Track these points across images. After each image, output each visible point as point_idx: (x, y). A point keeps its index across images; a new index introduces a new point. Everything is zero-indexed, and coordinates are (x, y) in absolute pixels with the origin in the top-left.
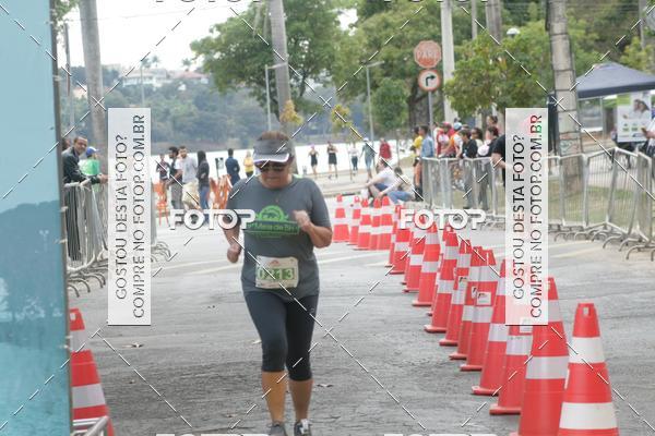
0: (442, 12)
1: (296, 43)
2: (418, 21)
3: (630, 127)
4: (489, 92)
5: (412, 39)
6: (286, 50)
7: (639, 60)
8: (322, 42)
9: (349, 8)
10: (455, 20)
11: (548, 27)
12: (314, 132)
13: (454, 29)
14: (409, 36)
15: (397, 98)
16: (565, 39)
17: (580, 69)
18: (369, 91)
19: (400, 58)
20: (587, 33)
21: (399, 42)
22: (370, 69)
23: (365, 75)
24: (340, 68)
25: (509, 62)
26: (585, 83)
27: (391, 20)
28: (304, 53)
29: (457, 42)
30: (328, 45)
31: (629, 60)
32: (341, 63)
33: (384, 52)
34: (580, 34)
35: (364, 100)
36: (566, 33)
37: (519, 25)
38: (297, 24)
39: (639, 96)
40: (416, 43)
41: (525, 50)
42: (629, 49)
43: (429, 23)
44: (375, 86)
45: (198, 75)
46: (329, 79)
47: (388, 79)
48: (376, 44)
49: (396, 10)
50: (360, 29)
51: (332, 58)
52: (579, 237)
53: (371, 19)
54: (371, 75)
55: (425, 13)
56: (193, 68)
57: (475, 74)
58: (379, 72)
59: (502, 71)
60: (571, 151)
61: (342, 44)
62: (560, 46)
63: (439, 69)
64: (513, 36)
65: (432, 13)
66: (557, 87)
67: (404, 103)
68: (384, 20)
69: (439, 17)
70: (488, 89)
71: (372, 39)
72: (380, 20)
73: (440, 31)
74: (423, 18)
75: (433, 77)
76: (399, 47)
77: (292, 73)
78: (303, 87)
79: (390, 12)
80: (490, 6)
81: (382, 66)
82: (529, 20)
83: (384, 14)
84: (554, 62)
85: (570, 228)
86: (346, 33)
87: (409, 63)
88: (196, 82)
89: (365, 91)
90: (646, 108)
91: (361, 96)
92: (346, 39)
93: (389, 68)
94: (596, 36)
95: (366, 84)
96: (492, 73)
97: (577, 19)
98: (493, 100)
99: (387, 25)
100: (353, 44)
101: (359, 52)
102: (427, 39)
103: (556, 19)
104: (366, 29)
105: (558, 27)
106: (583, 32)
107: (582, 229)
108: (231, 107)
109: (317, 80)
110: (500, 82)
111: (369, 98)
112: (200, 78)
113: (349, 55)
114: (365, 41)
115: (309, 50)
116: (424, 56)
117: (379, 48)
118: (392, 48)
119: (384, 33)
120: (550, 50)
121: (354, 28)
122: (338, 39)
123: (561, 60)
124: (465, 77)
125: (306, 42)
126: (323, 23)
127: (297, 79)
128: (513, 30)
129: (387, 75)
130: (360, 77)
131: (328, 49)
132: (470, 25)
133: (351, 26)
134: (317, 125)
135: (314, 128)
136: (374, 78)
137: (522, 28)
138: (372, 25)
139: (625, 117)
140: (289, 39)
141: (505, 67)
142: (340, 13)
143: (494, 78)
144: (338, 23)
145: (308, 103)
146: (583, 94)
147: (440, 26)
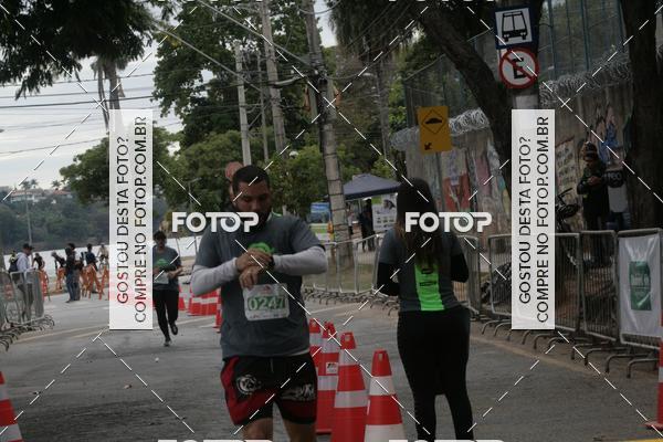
0: (243, 141)
2: (224, 148)
3: (382, 219)
4: (281, 197)
5: (221, 161)
7: (384, 171)
9: (174, 140)
10: (251, 147)
11: (322, 150)
13: (252, 153)
14: (218, 159)
16: (334, 158)
17: (346, 178)
19: (213, 176)
20: (346, 153)
21: (211, 164)
23: (187, 188)
25: (294, 177)
26: (350, 189)
27: (205, 148)
30: (160, 167)
31: (378, 172)
32: (169, 180)
33: (200, 172)
34: (341, 154)
36: (336, 154)
37: (298, 149)
39: (387, 197)
40: (224, 163)
41: (306, 167)
42: (377, 164)
43: (233, 149)
47: (205, 191)
48: (194, 166)
49: (208, 141)
50: (183, 155)
51: (164, 177)
52: (352, 301)
53: (191, 148)
55: (229, 143)
59: (289, 182)
60: (342, 238)
62: (331, 163)
64: (293, 157)
65: (234, 142)
66: (331, 192)
68: (200, 148)
69: (240, 144)
71: (192, 162)
72: (197, 148)
73: (242, 155)
74: (228, 147)
76: (211, 167)
79: (204, 142)
80: (278, 135)
81: (199, 181)
83: (199, 144)
84: (328, 175)
85: (346, 294)
86: (173, 158)
87: (220, 179)
90: (393, 206)
91: (185, 204)
92: (173, 163)
93: (204, 182)
94: (352, 155)
96: (282, 184)
97: (338, 144)
98: (284, 203)
99: (202, 152)
100: (179, 166)
101: (183, 172)
102: (232, 161)
103: (328, 143)
104: (187, 155)
105: (329, 149)
106: (343, 152)
107: (354, 295)
108: (90, 215)
110: (289, 190)
112: (66, 195)
113: (176, 173)
114: (187, 164)
117: (197, 168)
118: (206, 168)
119: (200, 157)
120: (323, 165)
121: (178, 155)
122: (167, 162)
123: (332, 173)
128: (293, 153)
131: (161, 170)
132: (263, 150)
133: (176, 153)
137: (300, 151)
138: (192, 152)
139: (378, 213)
141: (292, 180)
142: (168, 144)
143: (284, 187)
144: (167, 151)
146: (348, 197)
147: (241, 151)
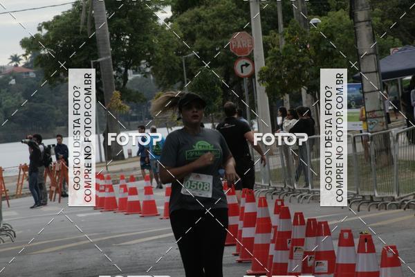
0: (251, 5)
1: (118, 38)
2: (227, 14)
4: (300, 77)
5: (223, 30)
6: (109, 45)
8: (142, 37)
9: (165, 5)
10: (263, 13)
11: (352, 16)
12: (135, 119)
14: (220, 28)
15: (212, 84)
16: (367, 26)
17: (382, 52)
18: (186, 79)
19: (213, 49)
20: (383, 20)
21: (211, 34)
22: (186, 59)
23: (181, 65)
24: (158, 59)
25: (317, 50)
26: (387, 65)
27: (203, 13)
28: (126, 47)
29: (265, 33)
30: (147, 38)
32: (159, 55)
33: (198, 44)
34: (376, 20)
35: (182, 87)
36: (369, 21)
37: (320, 15)
38: (119, 21)
40: (228, 34)
43: (238, 16)
44: (191, 75)
45: (26, 70)
46: (148, 70)
47: (204, 68)
48: (190, 37)
49: (207, 5)
50: (176, 23)
51: (152, 50)
52: (391, 207)
53: (185, 14)
54: (187, 64)
56: (21, 64)
57: (286, 61)
59: (310, 58)
60: (379, 128)
61: (160, 37)
62: (364, 32)
63: (251, 58)
64: (315, 24)
65: (240, 7)
66: (363, 70)
68: (197, 14)
70: (299, 73)
71: (186, 32)
72: (193, 15)
74: (232, 12)
75: (247, 65)
76: (211, 38)
77: (115, 66)
78: (125, 77)
79: (203, 7)
82: (328, 10)
83: (196, 9)
84: (359, 47)
85: (383, 199)
86: (163, 27)
87: (222, 53)
88: (24, 76)
89: (182, 79)
91: (178, 84)
92: (163, 33)
93: (202, 57)
95: (183, 74)
96: (301, 59)
98: (304, 84)
99: (200, 19)
100: (170, 37)
101: (175, 44)
103: (360, 8)
104: (181, 23)
105: (361, 15)
106: (379, 19)
107: (393, 199)
108: (58, 98)
109: (136, 71)
110: (310, 67)
112: (28, 73)
113: (167, 47)
114: (181, 34)
115: (129, 44)
116: (239, 46)
118: (205, 40)
119: (197, 26)
120: (355, 36)
121: (170, 23)
122: (156, 33)
123: (365, 45)
124: (277, 64)
125: (127, 37)
126: (142, 19)
127: (119, 70)
128: (315, 20)
130: (177, 67)
131: (148, 42)
132: (276, 16)
133: (167, 21)
134: (136, 112)
135: (134, 115)
136: (190, 67)
137: (323, 18)
138: (186, 19)
140: (111, 35)
141: (313, 53)
142: (157, 9)
143: (303, 64)
144: (156, 18)
145: (130, 91)
146: (385, 76)
147: (249, 19)
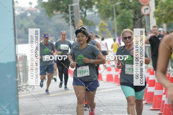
15: (128, 18)
18: (115, 16)
22: (115, 6)
24: (102, 5)
35: (113, 20)
44: (117, 13)
45: (36, 9)
46: (97, 10)
54: (116, 8)
58: (119, 7)
67: (131, 21)
75: (147, 9)
77: (81, 8)
78: (85, 13)
88: (35, 12)
89: (113, 16)
95: (113, 12)
109: (91, 10)
111: (115, 19)
129: (123, 8)
130: (111, 9)
136: (117, 10)
145: (87, 21)
